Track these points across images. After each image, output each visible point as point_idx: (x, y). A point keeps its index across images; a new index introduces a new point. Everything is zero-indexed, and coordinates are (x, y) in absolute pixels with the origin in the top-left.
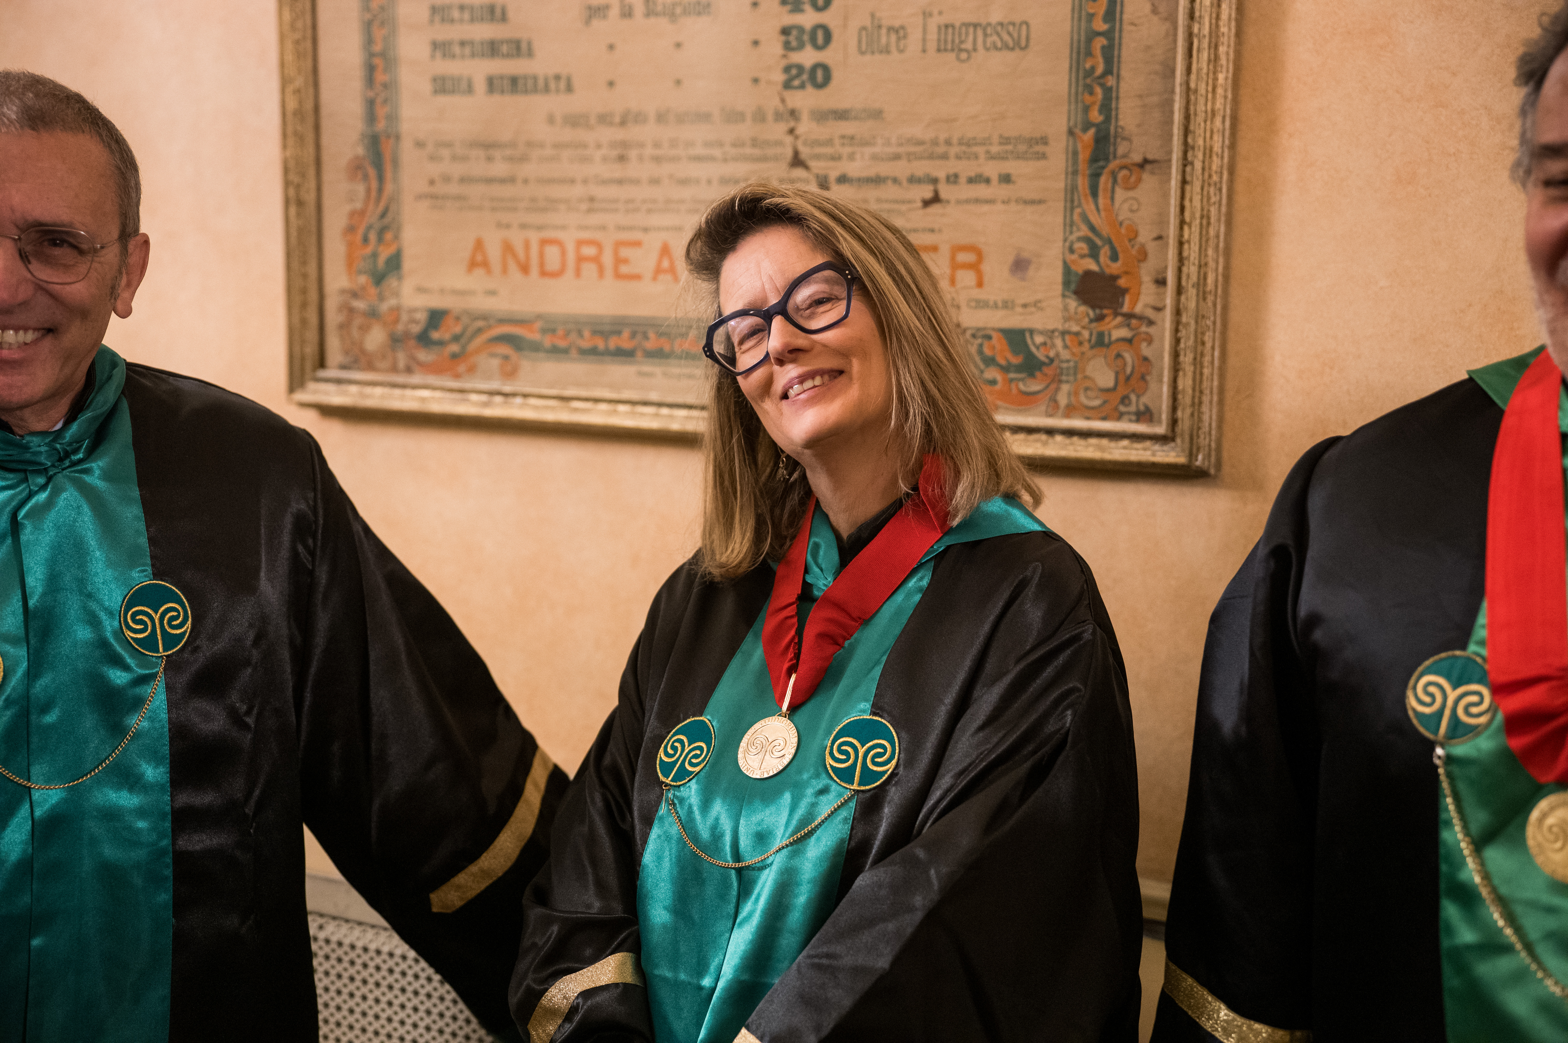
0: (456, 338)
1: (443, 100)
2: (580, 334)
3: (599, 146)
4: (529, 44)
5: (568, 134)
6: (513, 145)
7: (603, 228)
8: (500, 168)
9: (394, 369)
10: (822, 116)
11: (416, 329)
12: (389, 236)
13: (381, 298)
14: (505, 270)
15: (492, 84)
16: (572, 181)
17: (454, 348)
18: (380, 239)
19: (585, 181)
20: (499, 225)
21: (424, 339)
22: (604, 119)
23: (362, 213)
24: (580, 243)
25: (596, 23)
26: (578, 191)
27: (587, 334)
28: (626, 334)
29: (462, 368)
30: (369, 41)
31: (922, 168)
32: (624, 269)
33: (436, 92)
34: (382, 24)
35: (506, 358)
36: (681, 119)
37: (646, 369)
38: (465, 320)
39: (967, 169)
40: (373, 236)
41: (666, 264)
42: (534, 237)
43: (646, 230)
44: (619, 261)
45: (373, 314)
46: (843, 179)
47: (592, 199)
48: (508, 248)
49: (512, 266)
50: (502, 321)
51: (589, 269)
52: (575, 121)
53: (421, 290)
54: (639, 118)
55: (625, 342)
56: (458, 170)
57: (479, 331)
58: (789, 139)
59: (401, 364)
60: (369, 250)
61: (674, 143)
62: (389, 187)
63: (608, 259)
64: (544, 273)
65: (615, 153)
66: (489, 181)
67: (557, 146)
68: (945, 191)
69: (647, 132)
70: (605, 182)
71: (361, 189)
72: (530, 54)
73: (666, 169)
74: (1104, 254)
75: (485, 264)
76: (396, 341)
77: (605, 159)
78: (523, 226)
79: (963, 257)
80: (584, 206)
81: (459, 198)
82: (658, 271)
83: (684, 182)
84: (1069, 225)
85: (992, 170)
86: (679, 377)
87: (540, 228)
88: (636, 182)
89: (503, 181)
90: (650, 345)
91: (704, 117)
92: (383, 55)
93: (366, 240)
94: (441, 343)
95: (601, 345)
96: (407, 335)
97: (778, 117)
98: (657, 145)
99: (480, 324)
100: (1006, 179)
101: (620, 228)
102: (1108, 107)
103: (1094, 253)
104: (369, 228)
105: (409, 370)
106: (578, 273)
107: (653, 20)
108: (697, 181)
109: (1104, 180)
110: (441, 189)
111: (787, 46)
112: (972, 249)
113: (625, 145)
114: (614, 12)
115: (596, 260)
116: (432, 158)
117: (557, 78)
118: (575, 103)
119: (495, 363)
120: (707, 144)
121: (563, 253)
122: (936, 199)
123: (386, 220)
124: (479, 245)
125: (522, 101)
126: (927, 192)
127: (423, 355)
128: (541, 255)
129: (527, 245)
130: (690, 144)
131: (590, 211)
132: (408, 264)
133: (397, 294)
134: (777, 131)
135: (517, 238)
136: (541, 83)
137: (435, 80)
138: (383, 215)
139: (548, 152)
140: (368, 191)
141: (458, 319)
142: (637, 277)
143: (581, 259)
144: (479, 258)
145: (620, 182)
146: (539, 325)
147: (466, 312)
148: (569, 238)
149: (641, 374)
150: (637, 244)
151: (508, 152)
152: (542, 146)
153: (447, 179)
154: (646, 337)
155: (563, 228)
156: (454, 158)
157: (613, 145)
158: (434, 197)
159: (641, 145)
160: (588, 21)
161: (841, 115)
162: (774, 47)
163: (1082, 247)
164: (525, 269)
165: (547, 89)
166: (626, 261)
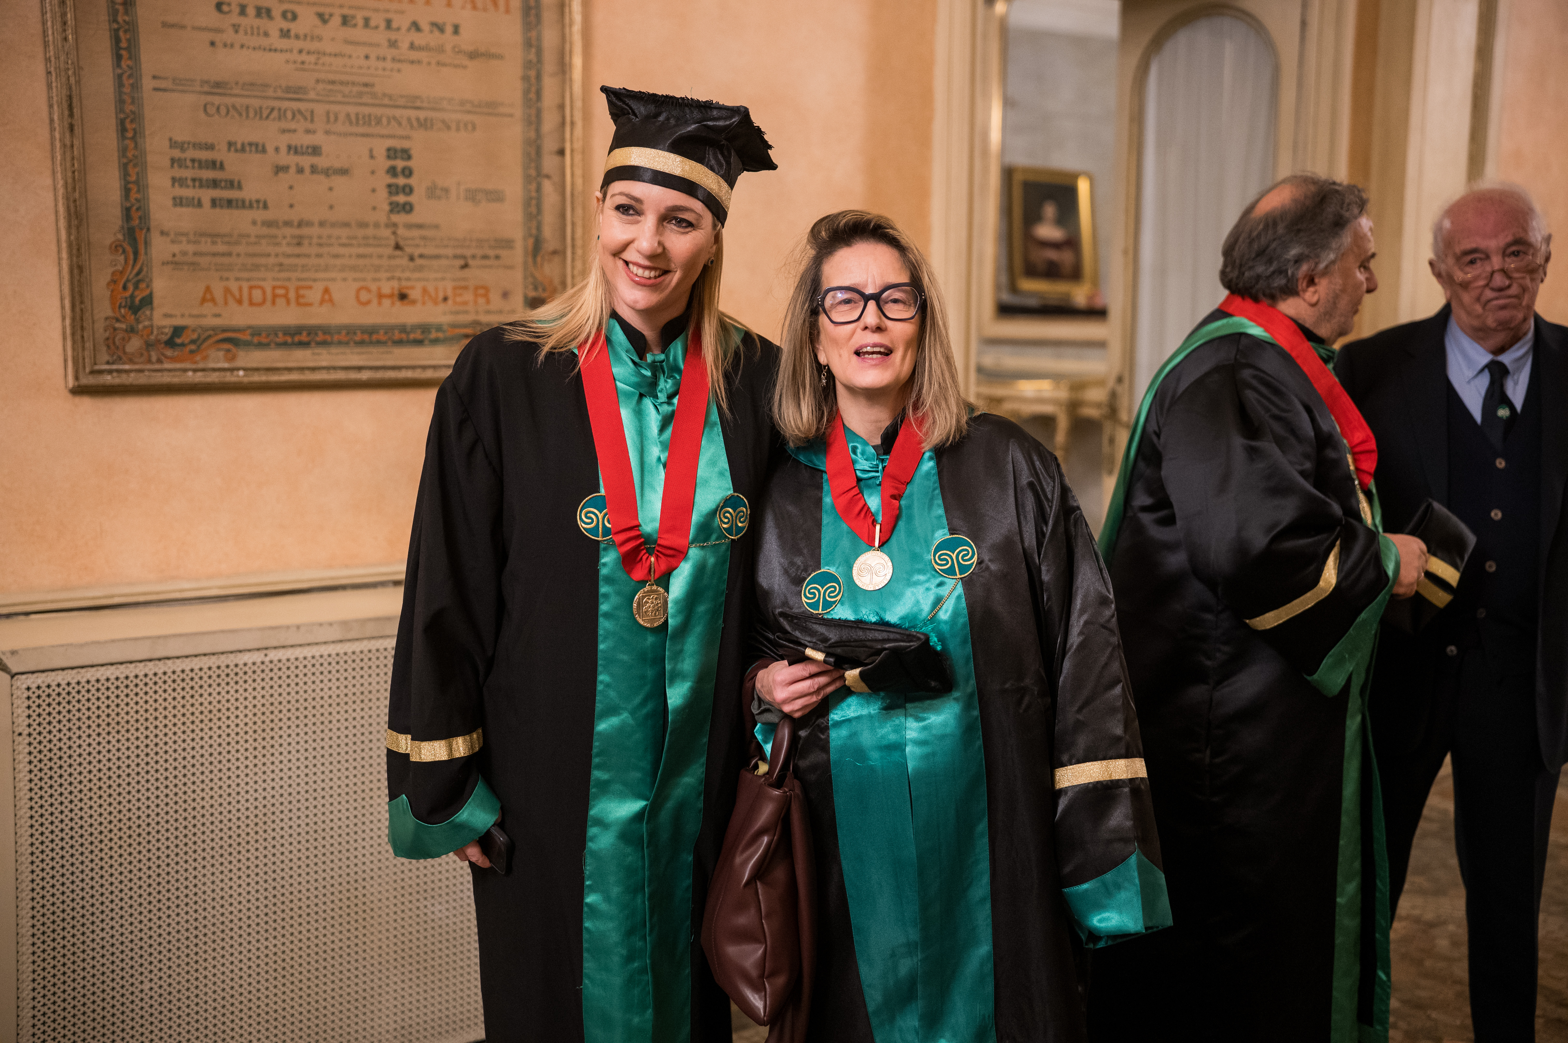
0: (193, 342)
1: (179, 210)
2: (276, 335)
3: (284, 237)
4: (239, 182)
5: (265, 231)
6: (231, 235)
7: (289, 279)
8: (221, 248)
9: (149, 361)
10: (409, 226)
11: (165, 338)
12: (143, 285)
13: (138, 321)
14: (226, 303)
15: (214, 203)
16: (269, 255)
17: (193, 347)
18: (136, 287)
19: (277, 255)
20: (221, 278)
21: (170, 343)
22: (288, 224)
23: (122, 273)
24: (274, 288)
25: (281, 175)
26: (272, 260)
27: (280, 334)
28: (304, 333)
29: (198, 358)
30: (125, 174)
31: (459, 251)
32: (302, 300)
33: (175, 205)
34: (135, 166)
35: (228, 351)
36: (333, 225)
37: (317, 351)
38: (199, 331)
39: (479, 252)
40: (131, 287)
41: (327, 297)
42: (245, 285)
43: (315, 280)
44: (298, 297)
45: (132, 330)
46: (421, 256)
47: (281, 265)
48: (227, 291)
49: (231, 301)
50: (224, 330)
51: (281, 301)
52: (269, 224)
53: (166, 316)
54: (309, 224)
55: (304, 337)
56: (191, 248)
57: (210, 337)
58: (393, 237)
59: (154, 359)
60: (128, 294)
61: (329, 237)
62: (142, 257)
63: (292, 295)
64: (251, 304)
65: (295, 241)
66: (214, 255)
67: (257, 237)
68: (471, 262)
69: (314, 231)
70: (289, 256)
71: (122, 258)
72: (240, 187)
73: (325, 250)
74: (540, 290)
75: (213, 300)
76: (149, 345)
77: (288, 244)
78: (237, 279)
79: (481, 291)
80: (277, 269)
81: (193, 264)
82: (322, 302)
83: (336, 256)
84: (525, 278)
85: (491, 253)
86: (337, 354)
87: (248, 280)
88: (308, 256)
89: (223, 255)
90: (318, 339)
91: (347, 225)
92: (137, 182)
93: (125, 288)
94: (183, 345)
95: (289, 340)
96: (158, 341)
97: (387, 226)
98: (320, 237)
99: (211, 332)
100: (497, 257)
101: (299, 280)
102: (539, 228)
103: (536, 288)
104: (128, 281)
105: (159, 361)
106: (274, 303)
107: (315, 177)
108: (343, 256)
109: (539, 259)
110: (178, 258)
111: (390, 193)
112: (483, 287)
113: (301, 237)
114: (293, 170)
115: (286, 296)
116: (173, 242)
117: (258, 201)
118: (268, 215)
119: (221, 354)
120: (349, 238)
121: (264, 293)
122: (465, 266)
123: (140, 277)
124: (208, 289)
125: (236, 212)
126: (462, 262)
127: (169, 353)
128: (250, 294)
129: (240, 289)
130: (339, 238)
131: (280, 271)
132: (156, 302)
133: (151, 319)
134: (386, 233)
135: (234, 286)
136: (247, 203)
137: (174, 198)
138: (138, 274)
139: (253, 239)
140: (126, 260)
141: (194, 331)
142: (310, 305)
143: (275, 296)
144: (208, 296)
145: (298, 256)
146: (249, 332)
147: (201, 327)
148: (268, 286)
149: (314, 354)
150: (310, 288)
151: (226, 239)
152: (248, 236)
153: (185, 253)
154: (316, 334)
155: (264, 279)
156: (189, 242)
157: (293, 237)
158: (176, 263)
159: (310, 238)
160: (276, 173)
161: (420, 226)
162: (382, 194)
163: (531, 287)
164: (240, 302)
165: (251, 206)
166: (303, 296)
